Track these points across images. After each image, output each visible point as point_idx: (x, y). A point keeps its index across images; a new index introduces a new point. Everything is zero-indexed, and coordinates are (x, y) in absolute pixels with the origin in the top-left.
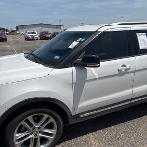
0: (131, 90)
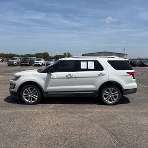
0: (75, 86)
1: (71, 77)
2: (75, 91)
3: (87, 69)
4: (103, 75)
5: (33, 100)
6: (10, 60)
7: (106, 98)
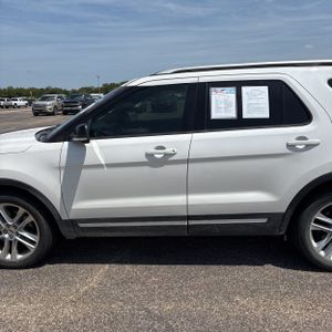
0: (185, 197)
1: (167, 159)
2: (189, 218)
3: (239, 123)
4: (309, 147)
5: (20, 253)
6: (38, 102)
7: (323, 243)
